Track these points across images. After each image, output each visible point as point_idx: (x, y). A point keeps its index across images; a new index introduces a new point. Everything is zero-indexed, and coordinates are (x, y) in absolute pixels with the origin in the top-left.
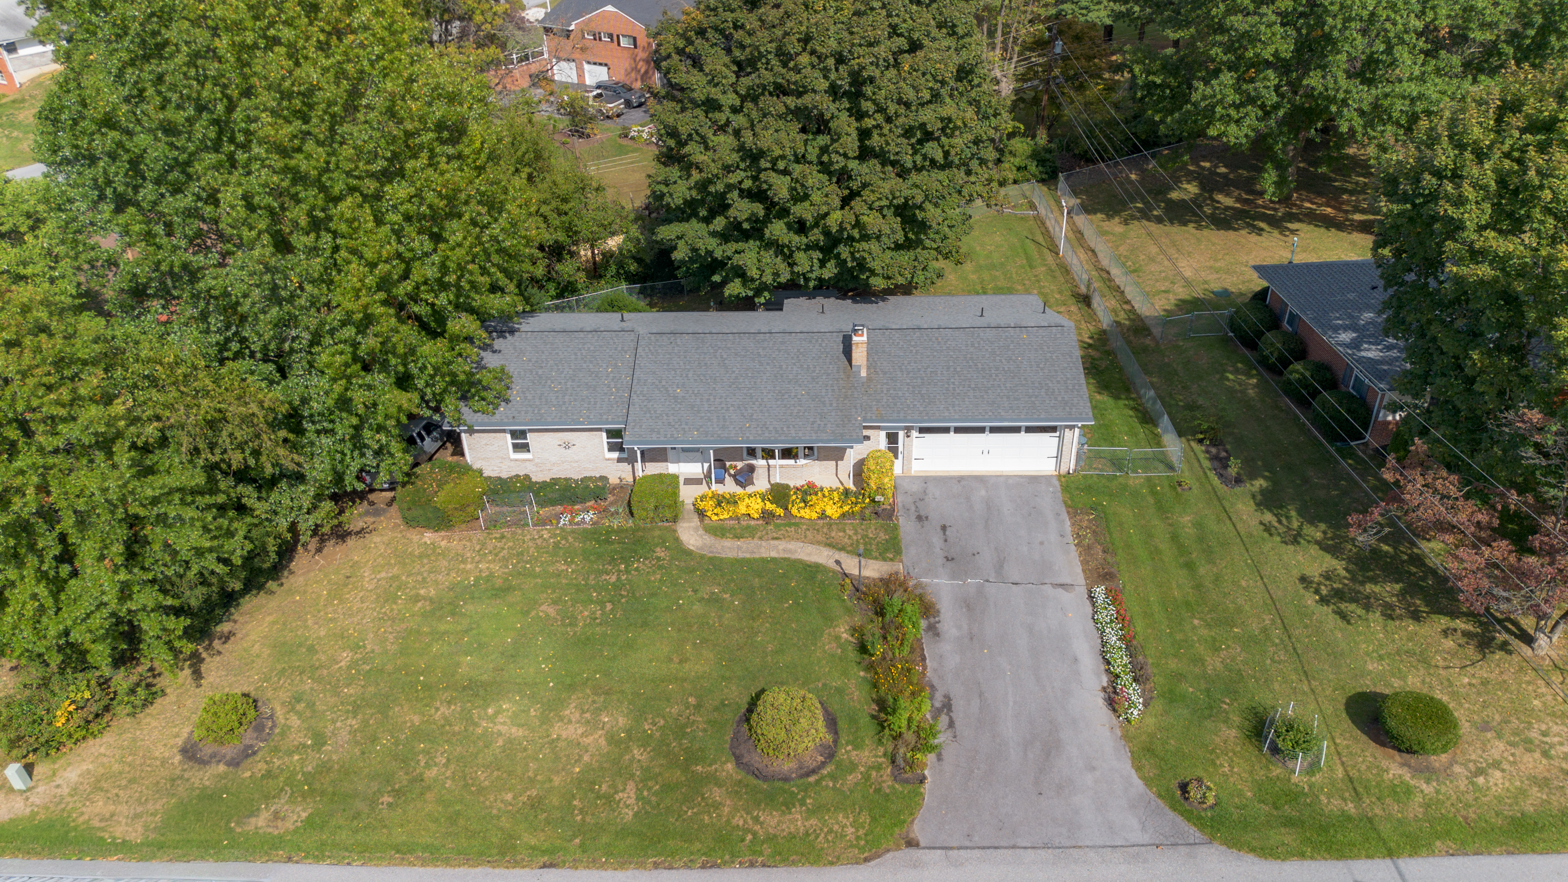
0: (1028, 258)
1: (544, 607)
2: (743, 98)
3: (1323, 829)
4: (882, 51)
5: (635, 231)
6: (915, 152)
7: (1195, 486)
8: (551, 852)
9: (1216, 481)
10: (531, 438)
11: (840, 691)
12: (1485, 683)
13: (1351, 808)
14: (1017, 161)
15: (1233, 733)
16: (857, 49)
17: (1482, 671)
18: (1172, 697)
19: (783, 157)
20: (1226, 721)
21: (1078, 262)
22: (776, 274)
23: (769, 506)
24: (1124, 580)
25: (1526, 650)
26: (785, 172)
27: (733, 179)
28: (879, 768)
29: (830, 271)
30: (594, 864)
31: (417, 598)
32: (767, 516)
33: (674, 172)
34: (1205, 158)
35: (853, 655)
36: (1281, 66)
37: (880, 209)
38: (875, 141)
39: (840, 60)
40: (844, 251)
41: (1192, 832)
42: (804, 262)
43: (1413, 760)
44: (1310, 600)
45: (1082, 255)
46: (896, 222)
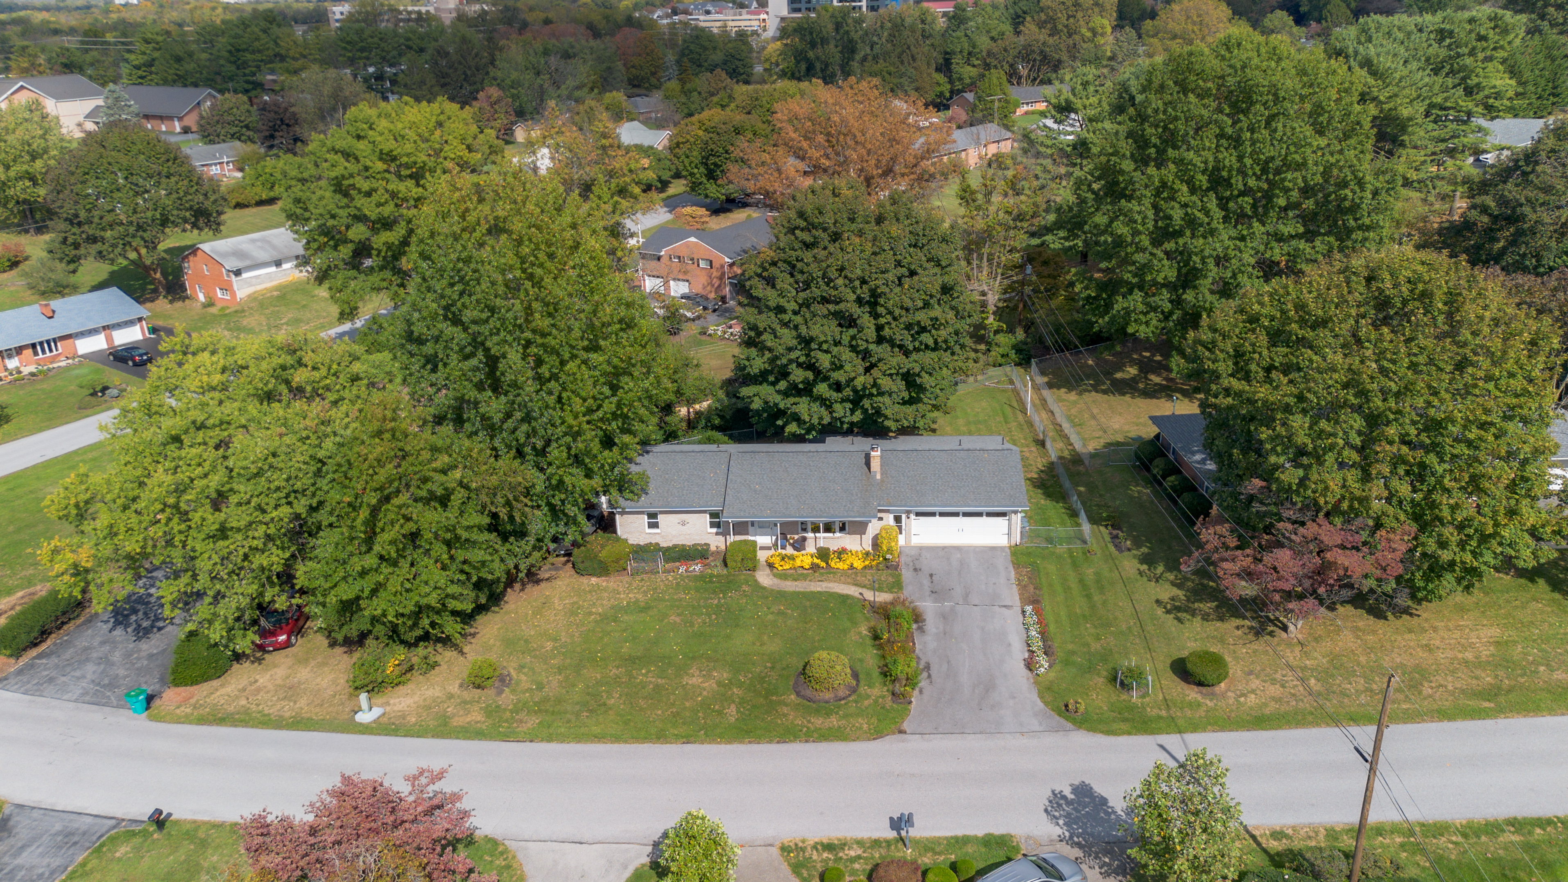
0: (1005, 417)
1: (672, 618)
2: (801, 306)
3: (1145, 722)
4: (890, 276)
5: (721, 394)
6: (914, 340)
7: (1099, 552)
8: (686, 737)
9: (1112, 548)
10: (661, 518)
11: (861, 660)
12: (1255, 651)
13: (1164, 713)
14: (1001, 350)
15: (1099, 679)
16: (874, 276)
17: (1255, 646)
18: (1067, 663)
19: (826, 342)
20: (1098, 674)
21: (1040, 420)
22: (821, 418)
23: (816, 561)
24: (1046, 604)
25: (1284, 635)
26: (827, 352)
27: (793, 355)
28: (883, 697)
29: (858, 416)
30: (713, 741)
31: (591, 613)
32: (814, 567)
33: (753, 352)
34: (1146, 350)
35: (869, 642)
36: (1171, 286)
37: (891, 375)
38: (887, 332)
39: (864, 282)
40: (866, 403)
41: (1069, 725)
42: (840, 410)
43: (1204, 690)
44: (1160, 611)
45: (1044, 415)
46: (902, 385)
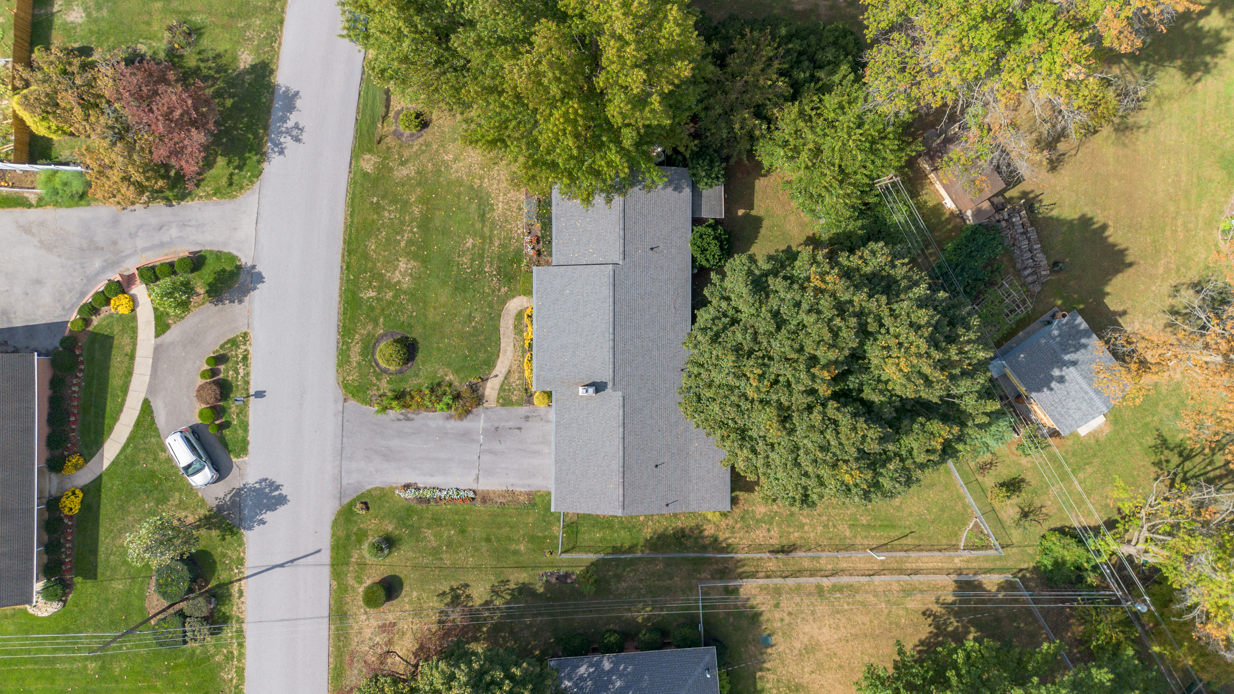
1: (471, 240)
3: (345, 546)
13: (353, 560)
15: (390, 529)
18: (410, 510)
20: (396, 529)
28: (378, 389)
41: (345, 502)
44: (454, 584)
